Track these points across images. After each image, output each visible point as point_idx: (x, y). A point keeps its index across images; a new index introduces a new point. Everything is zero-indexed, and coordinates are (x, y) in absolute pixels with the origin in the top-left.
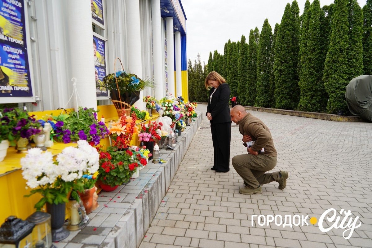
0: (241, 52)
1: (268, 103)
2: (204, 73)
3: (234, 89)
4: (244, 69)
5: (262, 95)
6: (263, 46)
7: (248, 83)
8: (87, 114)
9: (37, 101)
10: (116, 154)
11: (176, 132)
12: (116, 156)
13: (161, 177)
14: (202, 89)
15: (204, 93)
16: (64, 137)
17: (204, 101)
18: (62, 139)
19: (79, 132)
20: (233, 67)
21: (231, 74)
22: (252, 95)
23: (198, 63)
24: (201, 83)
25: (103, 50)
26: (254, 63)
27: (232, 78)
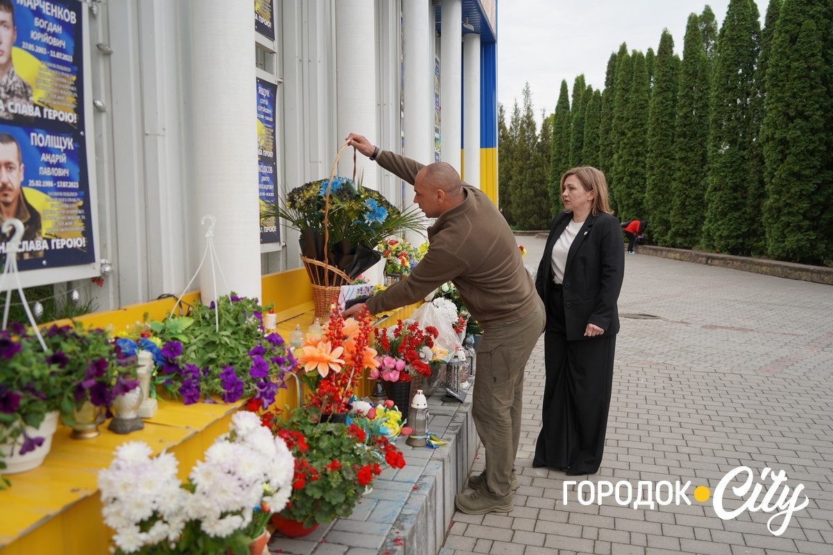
0: (657, 81)
1: (740, 240)
2: (543, 141)
3: (632, 194)
4: (666, 135)
5: (724, 214)
6: (729, 65)
7: (680, 178)
8: (239, 317)
9: (104, 274)
10: (317, 431)
11: (470, 345)
12: (318, 439)
13: (433, 493)
14: (535, 192)
15: (539, 203)
16: (184, 386)
17: (540, 229)
18: (178, 392)
19: (221, 371)
20: (633, 127)
21: (624, 148)
22: (689, 214)
23: (523, 113)
24: (533, 175)
25: (269, 111)
26: (700, 117)
27: (628, 161)
